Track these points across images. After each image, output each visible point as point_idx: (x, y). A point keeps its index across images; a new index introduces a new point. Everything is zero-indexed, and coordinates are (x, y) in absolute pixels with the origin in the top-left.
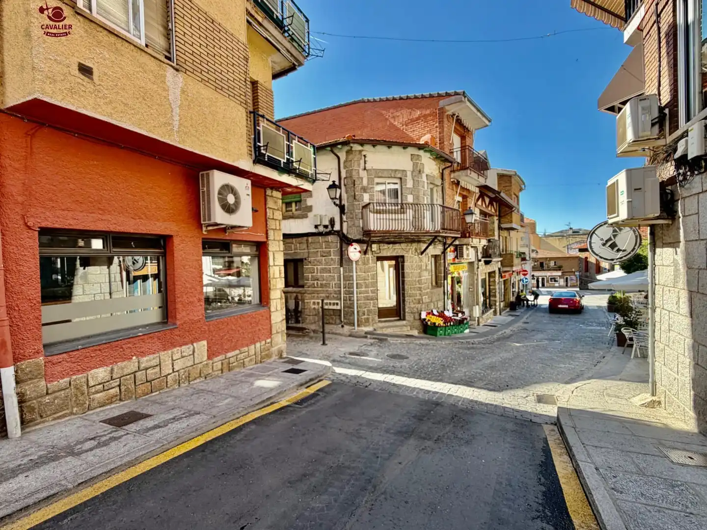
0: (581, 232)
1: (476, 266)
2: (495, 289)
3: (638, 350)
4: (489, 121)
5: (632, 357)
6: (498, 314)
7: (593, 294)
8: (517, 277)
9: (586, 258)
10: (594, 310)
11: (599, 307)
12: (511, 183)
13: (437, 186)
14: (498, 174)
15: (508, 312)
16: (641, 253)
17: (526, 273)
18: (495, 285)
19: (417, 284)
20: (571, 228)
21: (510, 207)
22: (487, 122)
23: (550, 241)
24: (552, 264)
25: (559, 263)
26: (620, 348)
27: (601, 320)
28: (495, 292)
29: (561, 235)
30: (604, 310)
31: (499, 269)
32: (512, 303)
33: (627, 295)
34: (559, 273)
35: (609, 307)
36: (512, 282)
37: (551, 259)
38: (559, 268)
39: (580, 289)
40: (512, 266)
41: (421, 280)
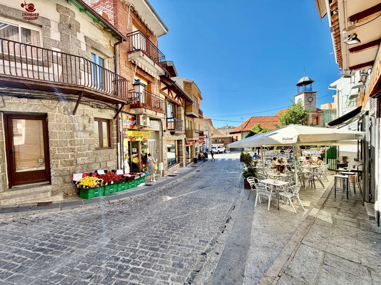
0: (231, 127)
1: (161, 134)
2: (182, 151)
3: (259, 197)
4: (167, 30)
5: (256, 205)
6: (185, 166)
7: (235, 153)
8: (199, 145)
9: (232, 137)
10: (234, 161)
11: (237, 159)
12: (191, 88)
13: (108, 57)
14: (184, 82)
15: (193, 164)
16: (254, 132)
17: (204, 143)
18: (182, 149)
19: (68, 144)
20: (228, 126)
21: (191, 102)
22: (166, 31)
23: (220, 131)
24: (220, 140)
25: (223, 140)
26: (246, 190)
27: (237, 167)
28: (182, 153)
29: (224, 128)
30: (239, 161)
31: (185, 139)
32: (195, 159)
33: (248, 153)
34: (223, 144)
35: (241, 159)
36: (195, 147)
37: (220, 138)
38: (223, 142)
39: (230, 151)
40: (192, 137)
41: (74, 140)
